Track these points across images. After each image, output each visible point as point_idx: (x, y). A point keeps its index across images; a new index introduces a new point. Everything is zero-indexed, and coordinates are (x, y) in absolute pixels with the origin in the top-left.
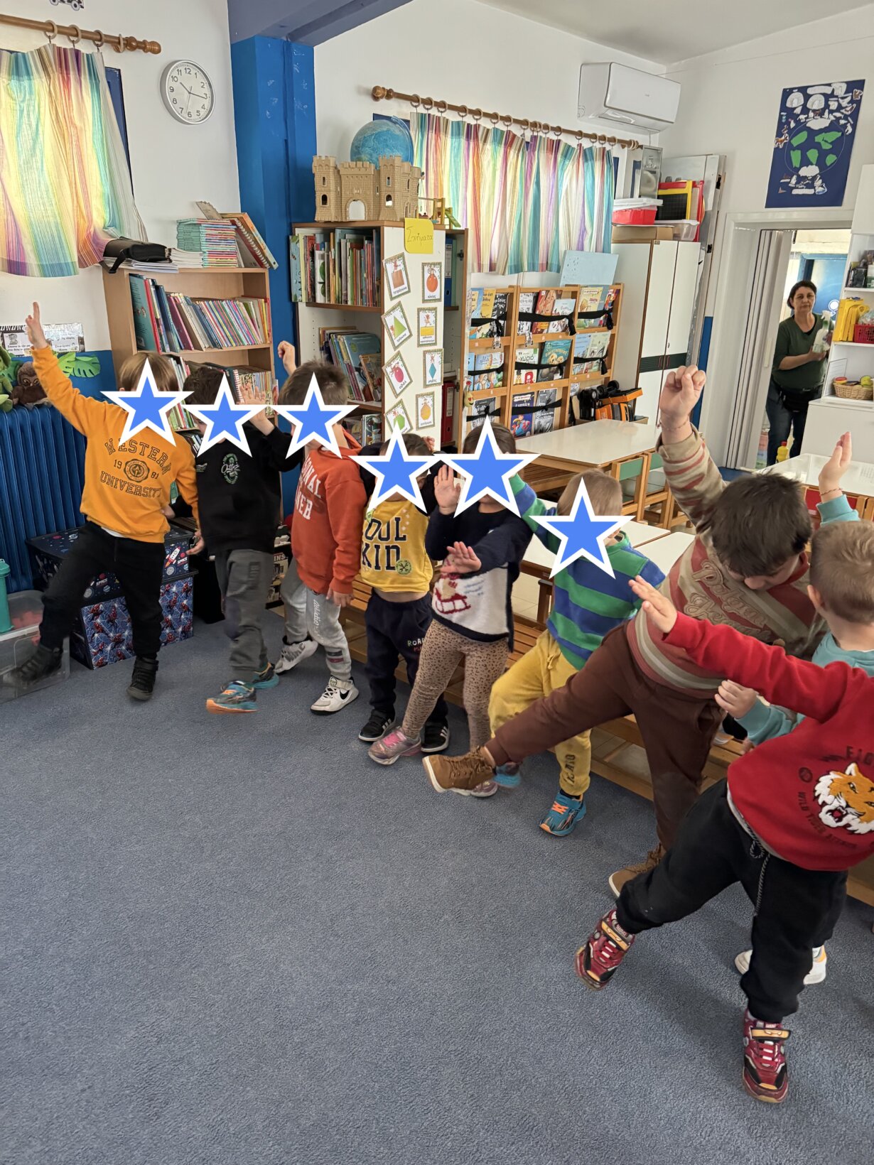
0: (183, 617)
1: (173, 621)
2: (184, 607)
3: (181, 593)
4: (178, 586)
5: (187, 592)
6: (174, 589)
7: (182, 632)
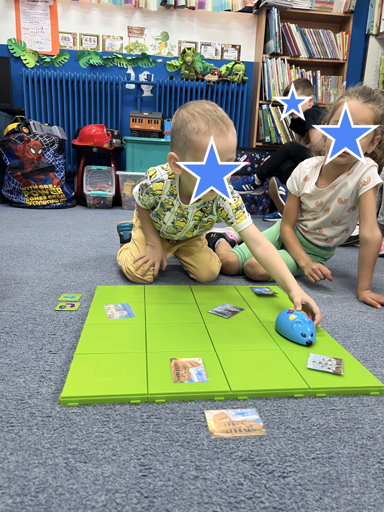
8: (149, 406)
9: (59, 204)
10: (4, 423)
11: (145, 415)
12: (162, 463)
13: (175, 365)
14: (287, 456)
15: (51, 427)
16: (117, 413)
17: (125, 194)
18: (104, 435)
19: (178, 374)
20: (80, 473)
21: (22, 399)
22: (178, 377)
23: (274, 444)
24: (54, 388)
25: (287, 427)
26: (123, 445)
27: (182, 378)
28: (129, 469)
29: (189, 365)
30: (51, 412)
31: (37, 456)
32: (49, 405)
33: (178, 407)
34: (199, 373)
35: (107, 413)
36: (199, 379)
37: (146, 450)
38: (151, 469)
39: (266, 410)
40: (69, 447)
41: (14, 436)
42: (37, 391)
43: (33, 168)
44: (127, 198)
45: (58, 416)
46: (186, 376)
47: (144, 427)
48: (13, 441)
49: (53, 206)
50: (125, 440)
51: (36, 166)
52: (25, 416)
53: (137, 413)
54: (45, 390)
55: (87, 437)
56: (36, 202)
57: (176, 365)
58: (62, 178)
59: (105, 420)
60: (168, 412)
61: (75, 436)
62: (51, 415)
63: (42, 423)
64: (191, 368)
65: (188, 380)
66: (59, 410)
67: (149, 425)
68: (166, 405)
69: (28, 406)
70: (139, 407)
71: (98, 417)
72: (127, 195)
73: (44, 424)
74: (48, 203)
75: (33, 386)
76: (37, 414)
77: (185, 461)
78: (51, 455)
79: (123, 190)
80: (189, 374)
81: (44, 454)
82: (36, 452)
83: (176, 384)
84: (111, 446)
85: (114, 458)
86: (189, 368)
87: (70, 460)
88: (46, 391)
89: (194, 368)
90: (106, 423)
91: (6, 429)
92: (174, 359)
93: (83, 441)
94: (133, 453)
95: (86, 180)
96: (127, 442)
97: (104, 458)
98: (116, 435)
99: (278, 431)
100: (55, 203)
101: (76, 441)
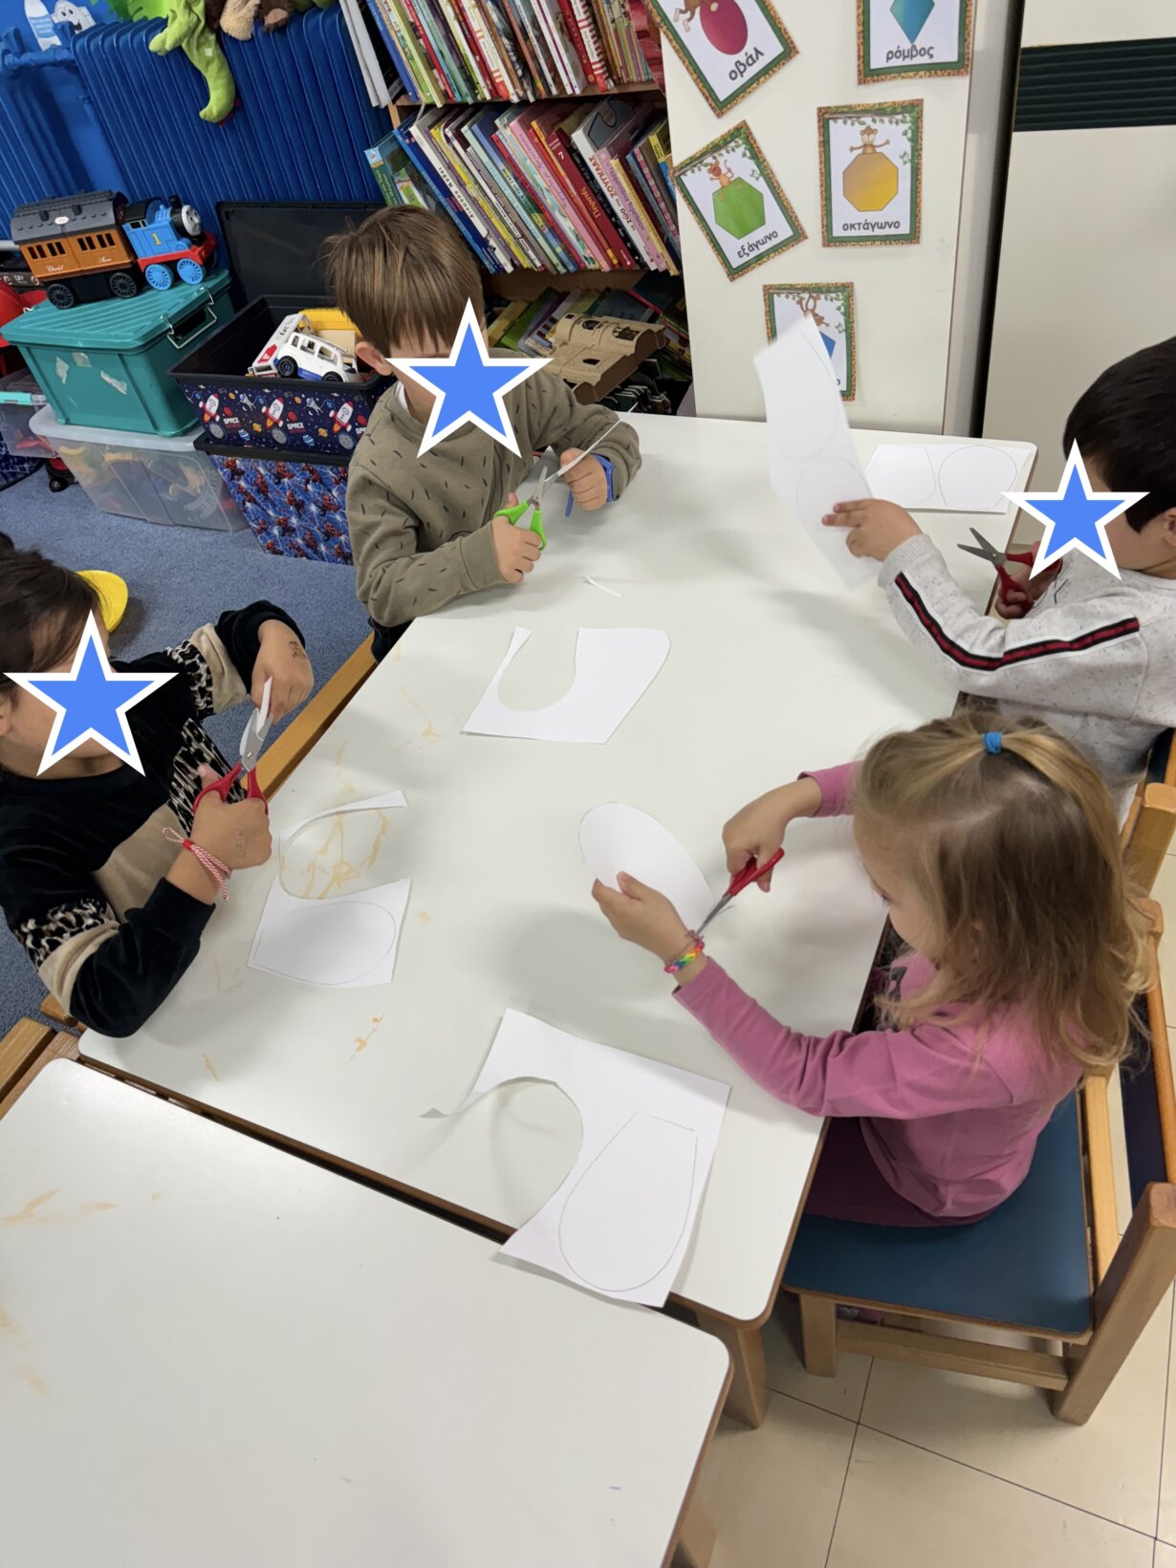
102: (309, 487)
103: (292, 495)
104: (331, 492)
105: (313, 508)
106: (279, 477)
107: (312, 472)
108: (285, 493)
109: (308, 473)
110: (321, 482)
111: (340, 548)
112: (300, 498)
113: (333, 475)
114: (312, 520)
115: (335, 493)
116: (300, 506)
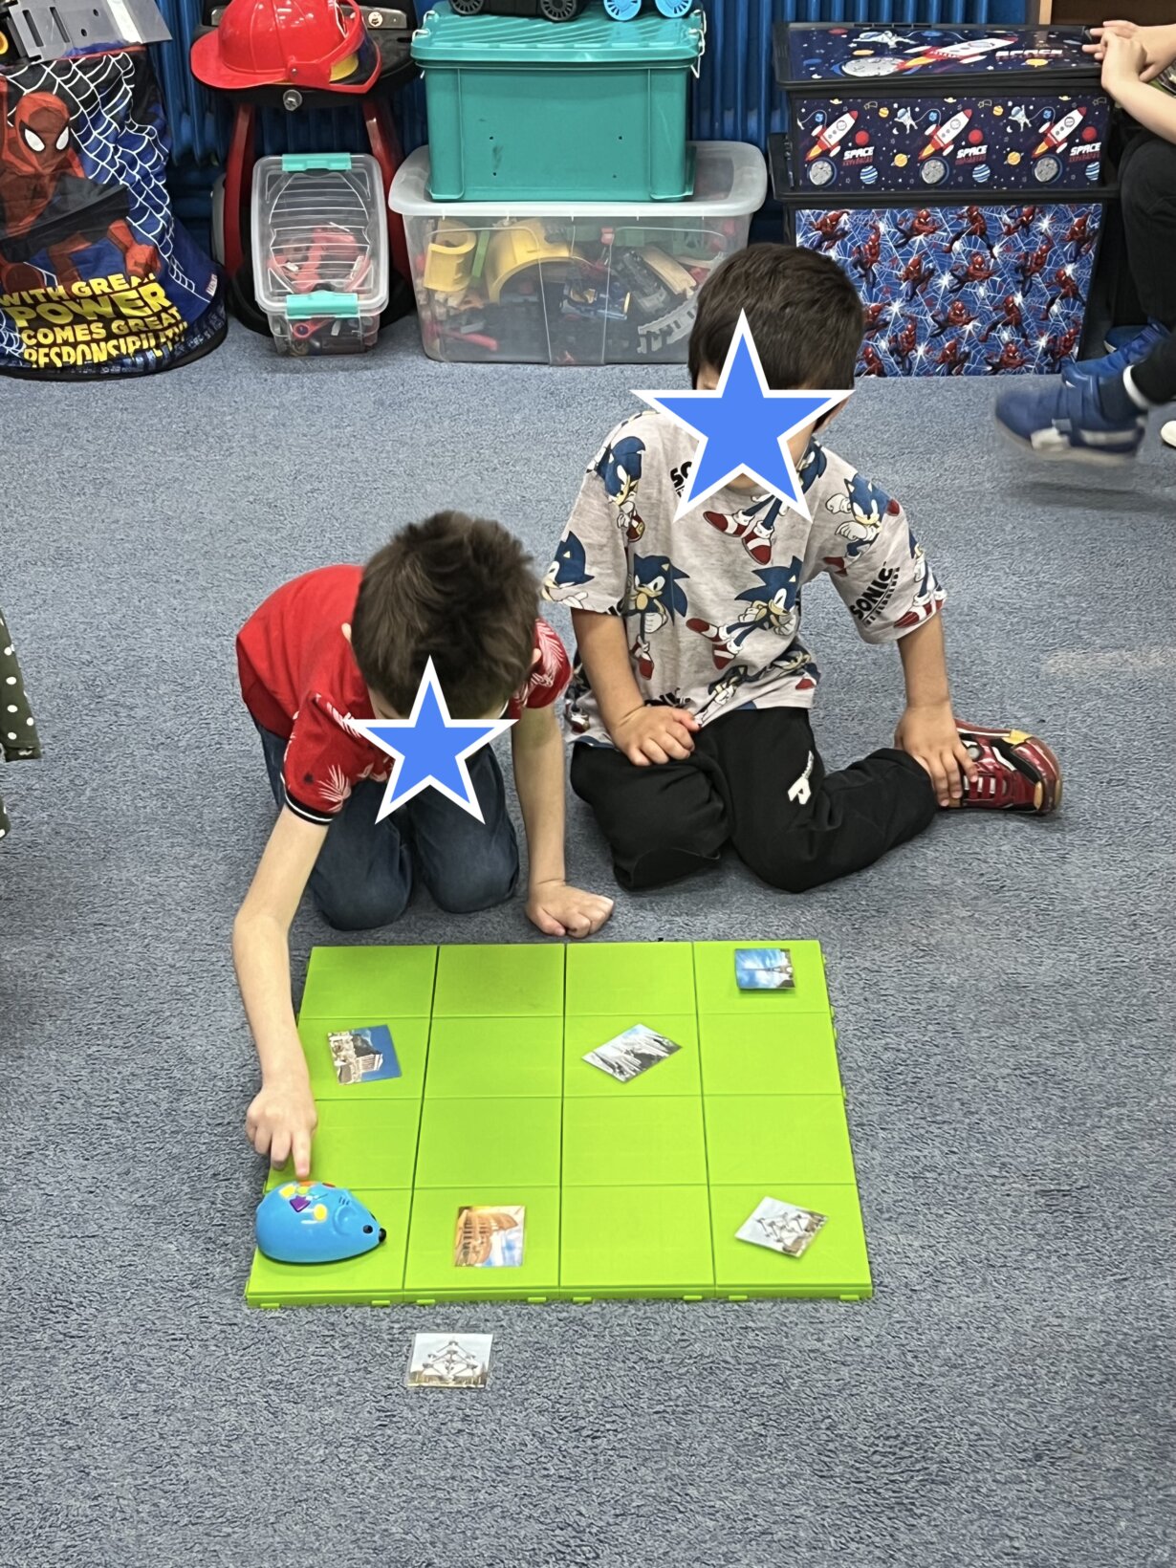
0: (1055, 308)
1: (1025, 312)
2: (1065, 282)
3: (1063, 242)
4: (1055, 220)
5: (1080, 243)
6: (1045, 224)
7: (1045, 352)
8: (406, 1309)
9: (159, 353)
10: (160, 1334)
11: (396, 1326)
12: (412, 1410)
13: (466, 1224)
14: (614, 1406)
15: (238, 1342)
16: (349, 1321)
17: (430, 293)
18: (325, 1360)
19: (466, 1247)
20: (288, 1418)
21: (180, 1287)
22: (466, 1254)
23: (604, 1387)
24: (234, 1265)
25: (642, 1359)
26: (355, 1379)
27: (472, 1256)
28: (360, 1415)
29: (494, 1225)
30: (236, 1316)
31: (222, 1389)
32: (229, 1301)
33: (458, 1312)
34: (510, 1247)
35: (332, 1320)
36: (504, 1258)
37: (389, 1388)
38: (394, 1416)
39: (619, 1325)
40: (270, 1377)
41: (182, 1357)
42: (204, 1272)
43: (40, 216)
44: (440, 311)
45: (247, 1323)
46: (482, 1252)
47: (391, 1349)
48: (181, 1364)
49: (134, 364)
50: (359, 1370)
51: (52, 208)
52: (193, 1323)
53: (383, 1323)
54: (218, 1269)
55: (297, 1363)
56: (66, 349)
57: (468, 1223)
58: (160, 238)
59: (327, 1333)
60: (439, 1321)
61: (278, 1361)
62: (235, 1321)
63: (223, 1335)
64: (495, 1233)
65: (483, 1261)
66: (248, 1312)
67: (401, 1346)
68: (437, 1308)
69: (194, 1302)
70: (388, 1311)
71: (315, 1328)
72: (439, 297)
73: (226, 1338)
74: (114, 353)
75: (197, 1260)
76: (212, 1319)
77: (448, 1407)
78: (243, 1390)
79: (422, 274)
80: (490, 1246)
81: (232, 1387)
82: (221, 1385)
83: (458, 1269)
84: (335, 1379)
85: (339, 1397)
86: (491, 1232)
87: (273, 1397)
88: (222, 1272)
89: (502, 1232)
90: (328, 1339)
91: (167, 1345)
92: (468, 1208)
93: (291, 1369)
94: (368, 1391)
95: (264, 238)
96: (361, 1373)
97: (325, 1397)
98: (345, 1361)
99: (622, 1365)
100: (140, 351)
101: (281, 1369)
102: (957, 246)
103: (918, 263)
104: (990, 247)
105: (945, 281)
106: (908, 235)
107: (973, 220)
108: (905, 261)
109: (965, 222)
110: (983, 234)
111: (953, 348)
112: (931, 265)
113: (1008, 220)
114: (931, 303)
115: (996, 250)
116: (920, 279)
